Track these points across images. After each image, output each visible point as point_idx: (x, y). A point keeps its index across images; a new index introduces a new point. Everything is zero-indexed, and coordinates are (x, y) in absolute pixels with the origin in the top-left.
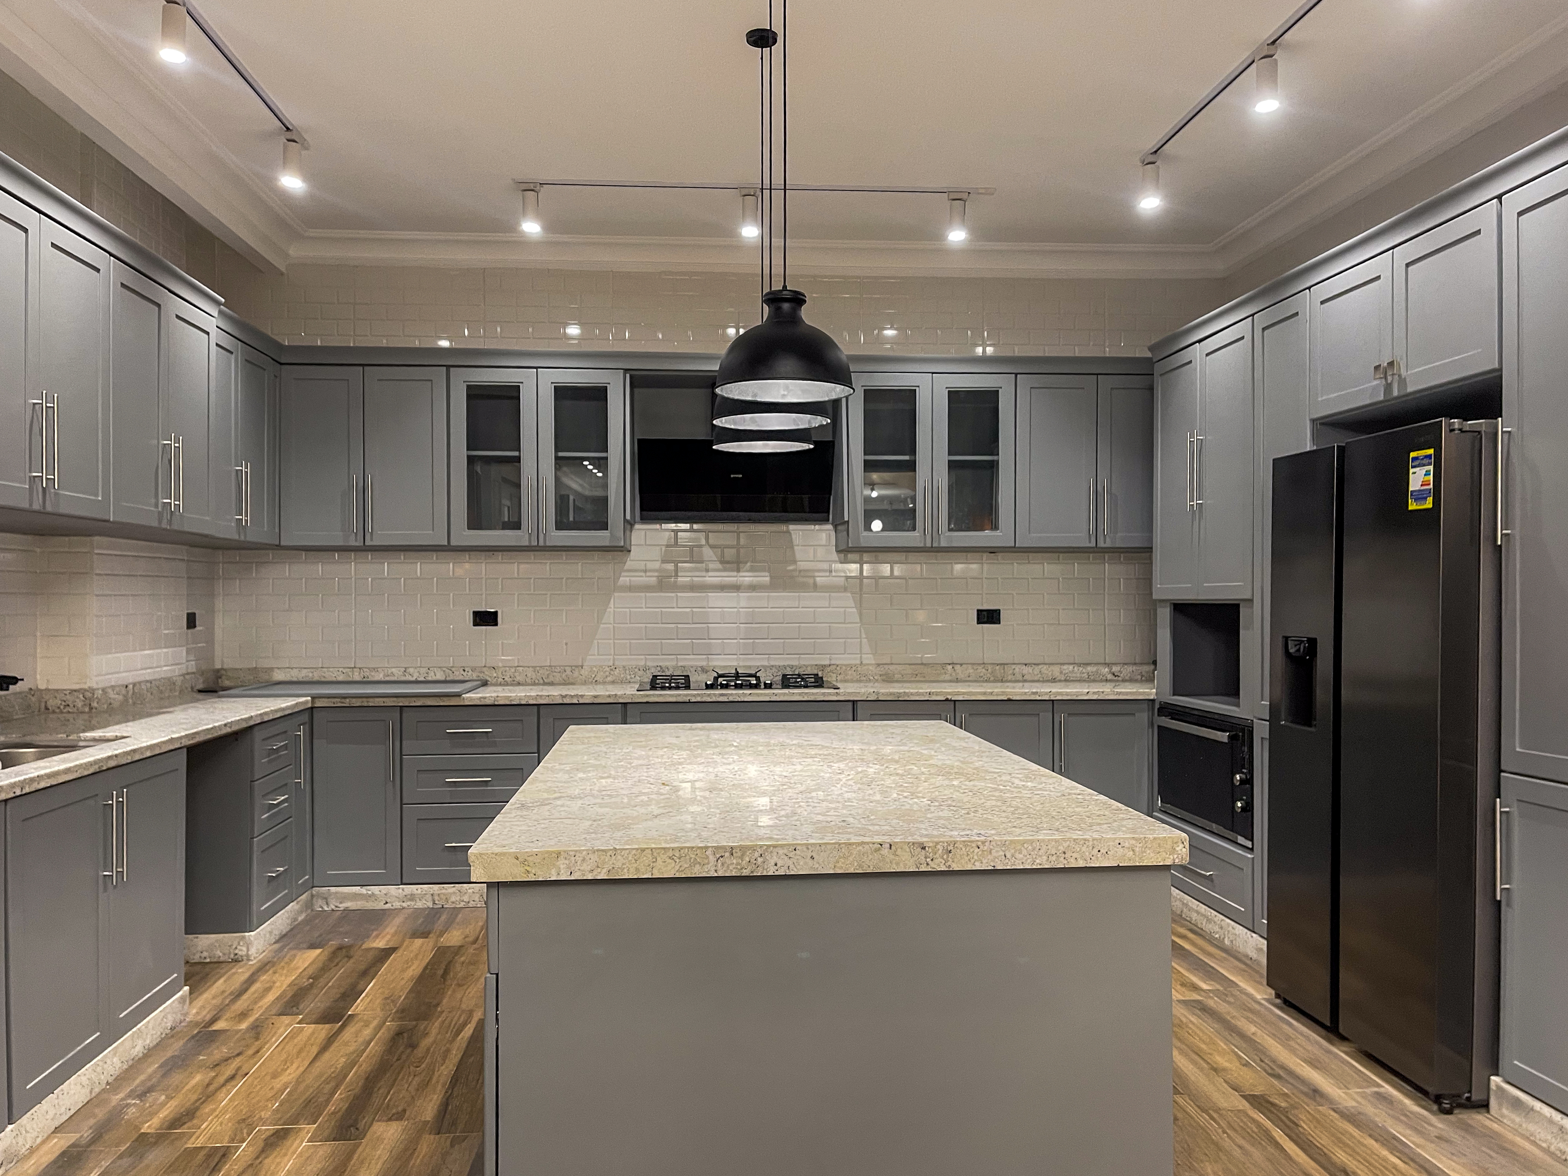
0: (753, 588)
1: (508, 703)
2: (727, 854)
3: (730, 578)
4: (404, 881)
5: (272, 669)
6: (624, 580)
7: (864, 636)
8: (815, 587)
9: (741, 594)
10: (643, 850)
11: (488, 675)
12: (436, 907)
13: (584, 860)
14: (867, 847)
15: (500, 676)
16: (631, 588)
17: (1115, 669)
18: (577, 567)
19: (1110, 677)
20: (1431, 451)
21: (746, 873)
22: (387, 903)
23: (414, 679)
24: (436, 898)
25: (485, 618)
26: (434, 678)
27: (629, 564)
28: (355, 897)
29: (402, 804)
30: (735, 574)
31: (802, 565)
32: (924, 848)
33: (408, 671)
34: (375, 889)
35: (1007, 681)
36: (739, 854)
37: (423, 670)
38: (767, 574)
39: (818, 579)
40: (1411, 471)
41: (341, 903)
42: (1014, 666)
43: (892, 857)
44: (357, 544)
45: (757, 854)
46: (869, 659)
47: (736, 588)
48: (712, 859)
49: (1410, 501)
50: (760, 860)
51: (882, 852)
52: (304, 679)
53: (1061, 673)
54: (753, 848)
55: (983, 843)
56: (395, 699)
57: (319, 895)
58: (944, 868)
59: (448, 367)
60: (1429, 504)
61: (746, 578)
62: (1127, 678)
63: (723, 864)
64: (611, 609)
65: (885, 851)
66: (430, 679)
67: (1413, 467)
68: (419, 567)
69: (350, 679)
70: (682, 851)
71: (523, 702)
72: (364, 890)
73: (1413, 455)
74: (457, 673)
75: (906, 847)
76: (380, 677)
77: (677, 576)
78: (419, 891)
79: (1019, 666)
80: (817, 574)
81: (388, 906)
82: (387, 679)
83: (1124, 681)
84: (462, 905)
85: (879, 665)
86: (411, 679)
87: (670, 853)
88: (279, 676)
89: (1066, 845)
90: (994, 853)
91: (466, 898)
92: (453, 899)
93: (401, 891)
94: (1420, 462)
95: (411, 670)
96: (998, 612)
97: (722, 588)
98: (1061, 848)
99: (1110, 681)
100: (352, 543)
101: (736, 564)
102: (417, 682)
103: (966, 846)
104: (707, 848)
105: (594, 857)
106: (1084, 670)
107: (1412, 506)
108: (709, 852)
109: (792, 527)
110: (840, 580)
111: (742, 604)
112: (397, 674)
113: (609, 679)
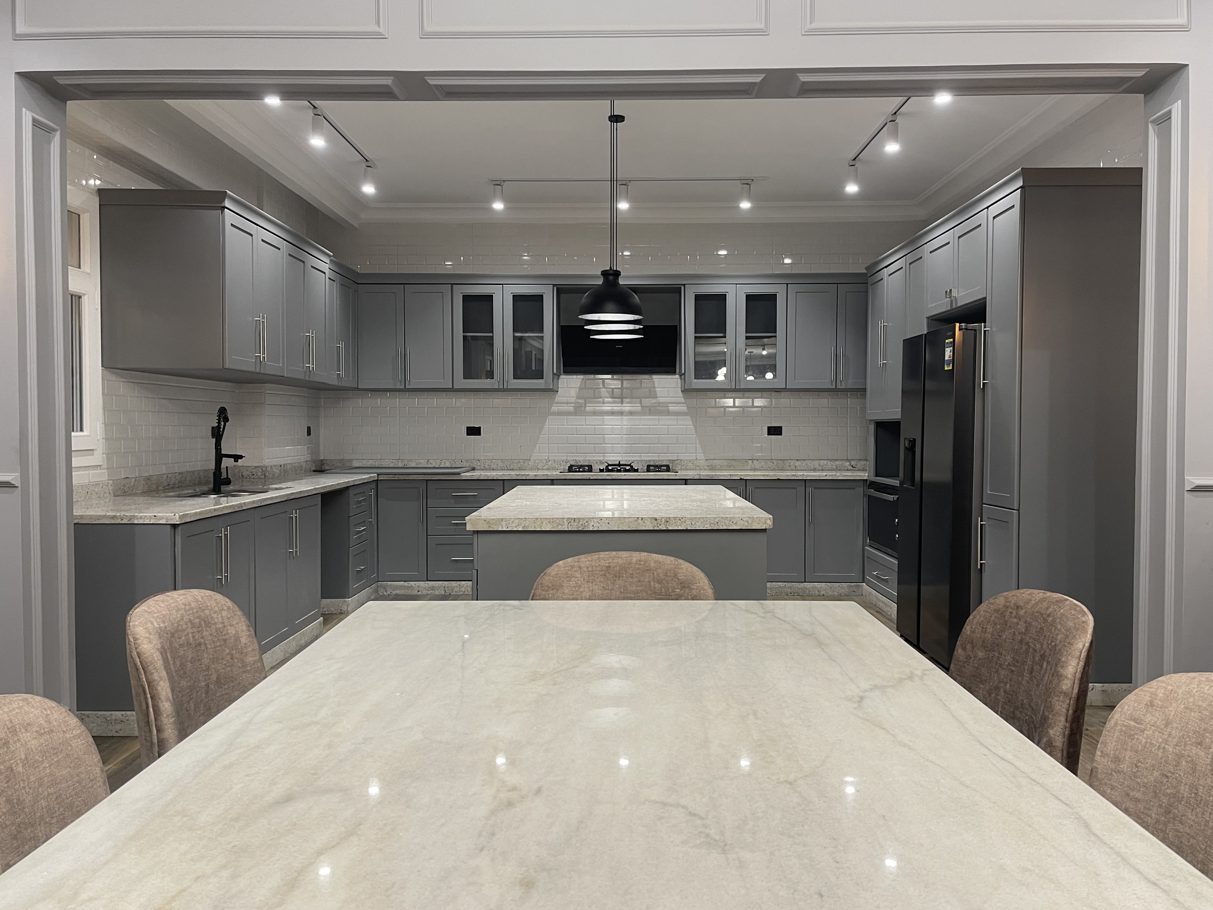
0: (631, 413)
1: (486, 478)
2: (573, 521)
3: (617, 408)
4: (429, 579)
5: (352, 460)
6: (555, 408)
7: (698, 442)
8: (668, 413)
9: (624, 417)
10: (537, 519)
11: (475, 464)
12: (446, 594)
13: (513, 522)
14: (632, 519)
15: (482, 465)
16: (560, 413)
18: (526, 401)
19: (850, 467)
22: (419, 591)
23: (433, 466)
24: (446, 589)
25: (474, 431)
26: (444, 466)
27: (557, 399)
28: (401, 587)
29: (427, 535)
30: (620, 405)
32: (656, 520)
33: (429, 461)
34: (413, 583)
35: (785, 470)
37: (438, 461)
39: (670, 408)
41: (394, 591)
42: (790, 461)
44: (401, 387)
46: (701, 456)
47: (621, 413)
52: (370, 466)
53: (819, 465)
56: (423, 476)
57: (382, 586)
59: (452, 284)
61: (627, 407)
62: (861, 469)
66: (442, 466)
68: (435, 401)
69: (397, 466)
70: (554, 519)
71: (495, 478)
72: (406, 584)
73: (947, 341)
74: (457, 463)
75: (649, 520)
76: (413, 465)
77: (585, 406)
78: (437, 585)
79: (793, 461)
80: (669, 405)
81: (420, 593)
82: (418, 466)
83: (859, 470)
84: (461, 593)
85: (707, 460)
86: (431, 466)
87: (549, 520)
88: (356, 464)
90: (687, 523)
91: (463, 590)
92: (456, 589)
93: (427, 585)
95: (431, 461)
97: (613, 413)
98: (716, 521)
99: (850, 470)
100: (398, 386)
101: (621, 398)
102: (434, 468)
103: (674, 519)
104: (564, 518)
105: (517, 521)
108: (565, 520)
109: (654, 377)
110: (684, 408)
111: (624, 423)
112: (423, 463)
113: (546, 467)
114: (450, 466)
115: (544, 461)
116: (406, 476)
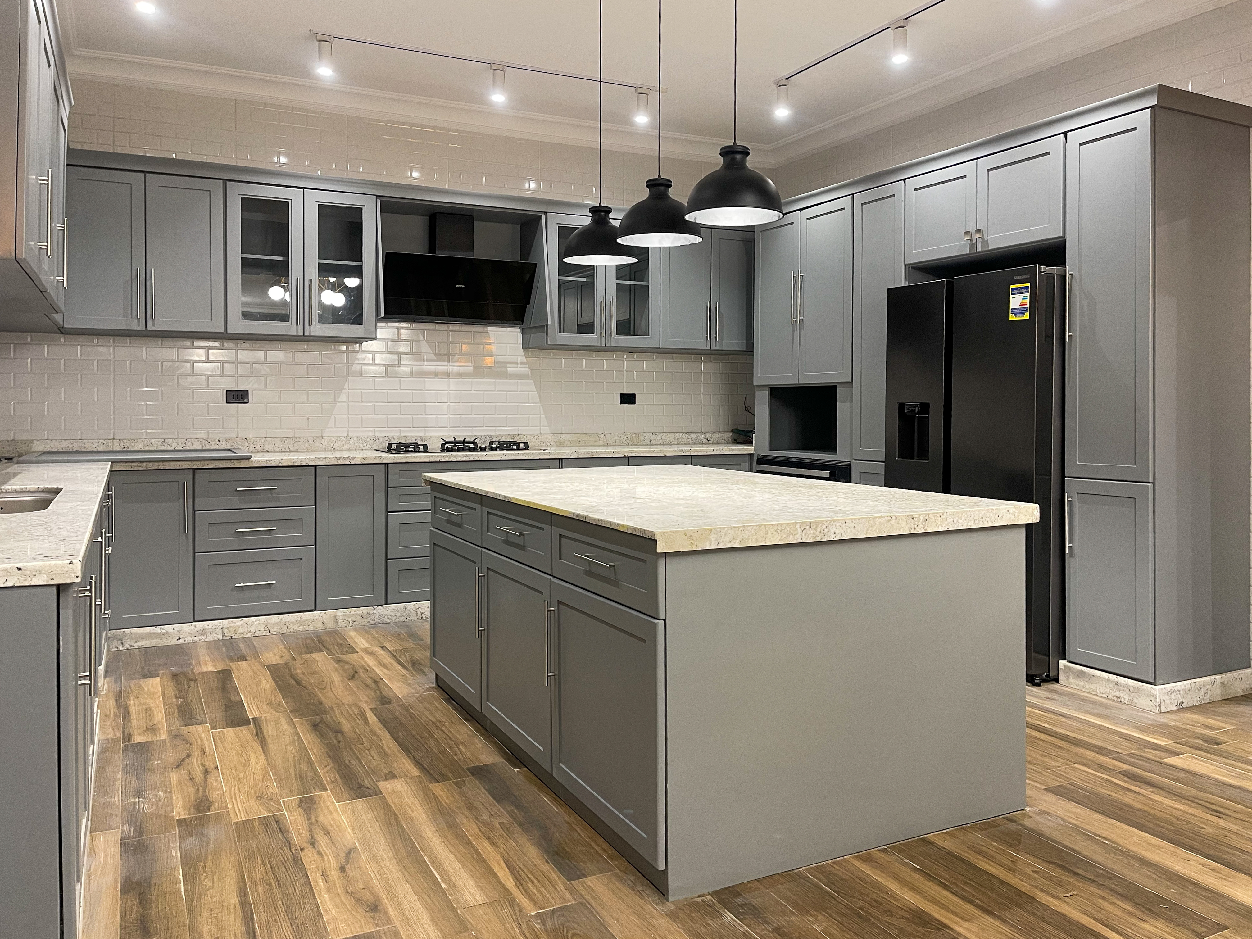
0: (460, 375)
1: (291, 464)
2: (808, 527)
3: (442, 367)
4: (196, 619)
6: (356, 367)
7: (542, 412)
8: (506, 375)
9: (450, 380)
10: (760, 526)
12: (224, 638)
13: (725, 534)
14: (884, 519)
15: (252, 445)
17: (708, 435)
19: (705, 441)
20: (1028, 285)
21: (818, 539)
22: (179, 639)
23: (172, 448)
24: (226, 631)
25: (237, 397)
26: (192, 448)
27: (360, 355)
28: (150, 635)
29: (194, 553)
30: (446, 364)
31: (496, 358)
32: (913, 518)
33: (167, 441)
34: (169, 628)
35: (640, 445)
36: (814, 527)
37: (180, 441)
38: (470, 364)
39: (509, 369)
40: (1011, 296)
41: (136, 642)
42: (645, 434)
43: (896, 525)
44: (140, 328)
45: (824, 527)
46: (546, 430)
47: (448, 375)
48: (799, 530)
49: (1010, 315)
50: (826, 530)
51: (891, 522)
53: (675, 438)
54: (822, 523)
55: (943, 514)
56: (189, 463)
57: (114, 637)
58: (923, 531)
59: (226, 180)
60: (1027, 316)
61: (455, 367)
62: (716, 442)
63: (805, 534)
64: (344, 392)
65: (893, 521)
66: (188, 448)
67: (1012, 294)
70: (783, 526)
71: (304, 464)
72: (158, 630)
73: (1012, 286)
74: (213, 443)
75: (904, 519)
76: (139, 446)
78: (210, 627)
79: (648, 434)
80: (508, 365)
81: (181, 641)
82: (147, 448)
83: (713, 443)
84: (249, 635)
85: (553, 434)
86: (169, 448)
87: (776, 528)
89: (983, 513)
90: (949, 520)
91: (253, 630)
92: (241, 630)
93: (193, 628)
94: (1017, 291)
95: (170, 441)
96: (633, 396)
97: (436, 375)
98: (981, 515)
99: (705, 444)
100: (135, 328)
101: (447, 357)
102: (175, 451)
103: (934, 516)
104: (796, 523)
105: (732, 532)
106: (689, 437)
107: (1012, 318)
108: (798, 526)
109: (490, 329)
110: (526, 370)
111: (452, 388)
112: (156, 445)
113: (346, 447)
114: (200, 448)
115: (344, 439)
116: (161, 463)
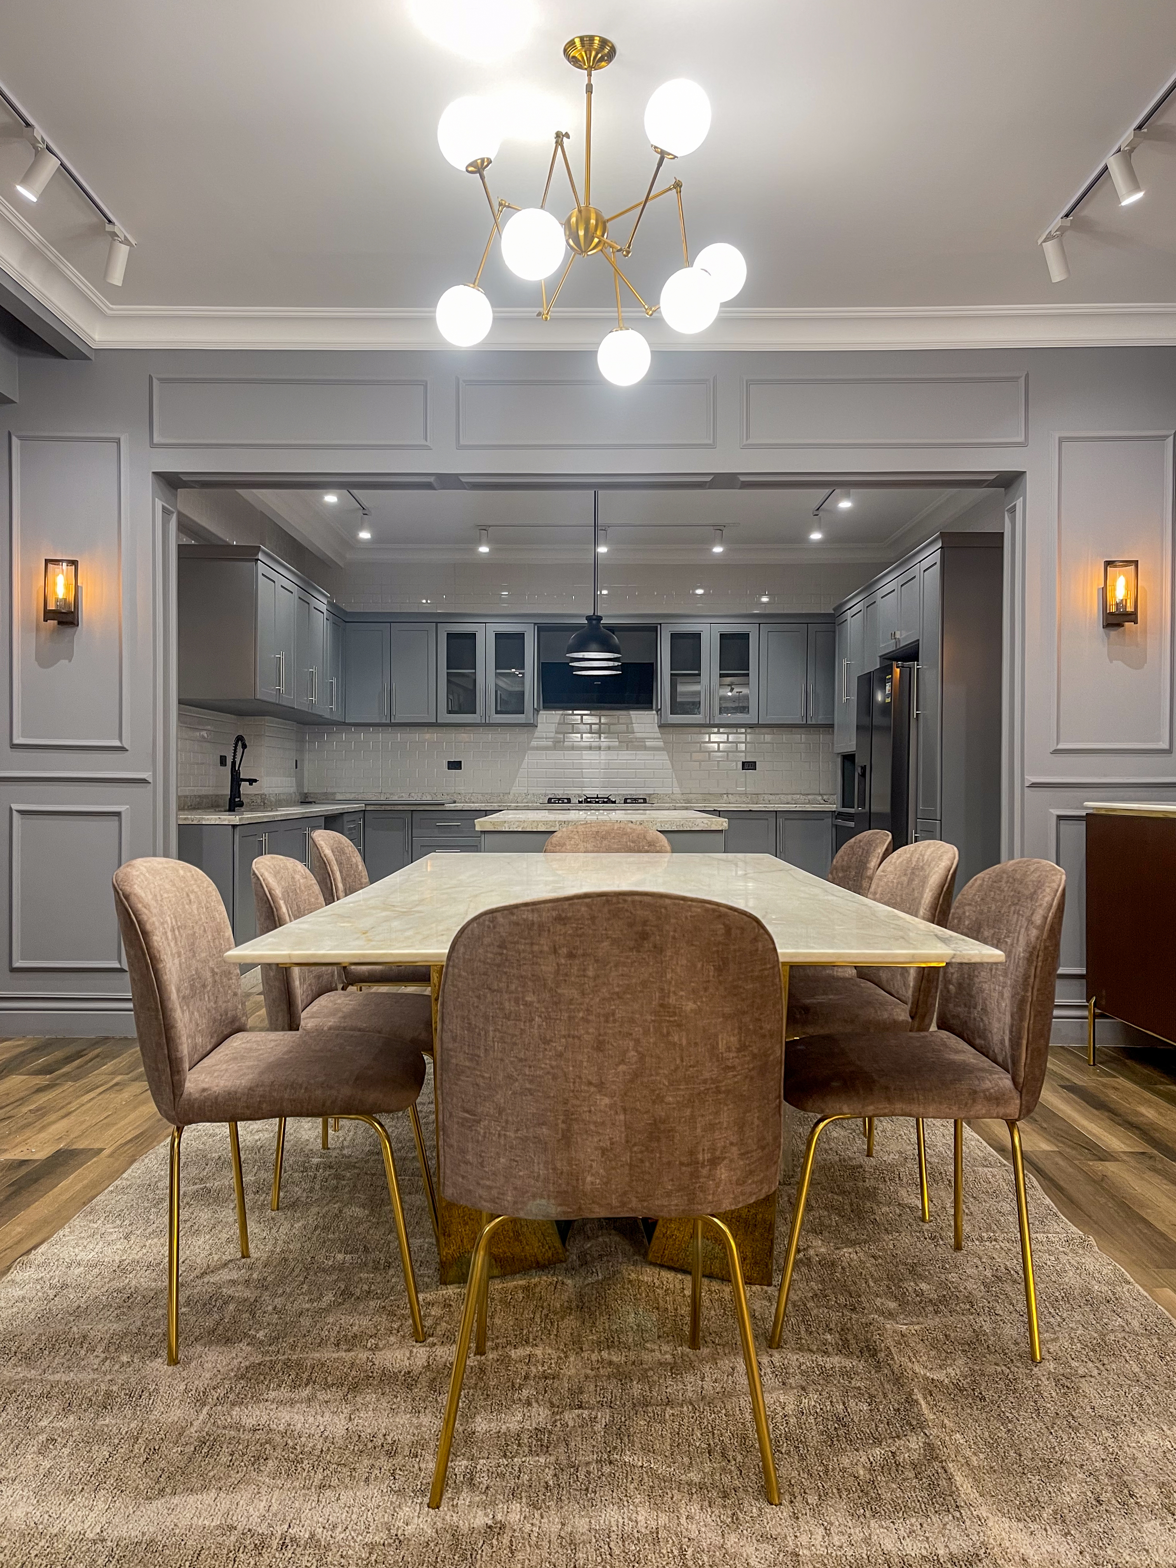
0: (609, 748)
3: (596, 742)
5: (335, 793)
6: (534, 743)
7: (674, 778)
8: (646, 748)
9: (602, 752)
11: (455, 798)
15: (464, 797)
16: (537, 748)
17: (825, 797)
18: (507, 736)
19: (822, 802)
25: (455, 765)
26: (426, 799)
27: (536, 734)
30: (598, 740)
31: (638, 735)
37: (420, 795)
38: (617, 740)
39: (647, 743)
44: (388, 722)
46: (677, 790)
47: (599, 748)
52: (354, 798)
56: (409, 806)
59: (437, 623)
61: (604, 742)
62: (829, 801)
64: (526, 761)
68: (416, 736)
69: (380, 799)
73: (887, 677)
74: (439, 796)
76: (395, 798)
77: (564, 741)
80: (646, 740)
83: (827, 803)
88: (339, 797)
94: (888, 681)
95: (413, 794)
96: (754, 763)
97: (591, 748)
100: (384, 721)
101: (599, 734)
106: (807, 798)
109: (631, 712)
110: (661, 744)
111: (603, 757)
113: (525, 801)
114: (432, 798)
115: (524, 795)
116: (393, 806)
